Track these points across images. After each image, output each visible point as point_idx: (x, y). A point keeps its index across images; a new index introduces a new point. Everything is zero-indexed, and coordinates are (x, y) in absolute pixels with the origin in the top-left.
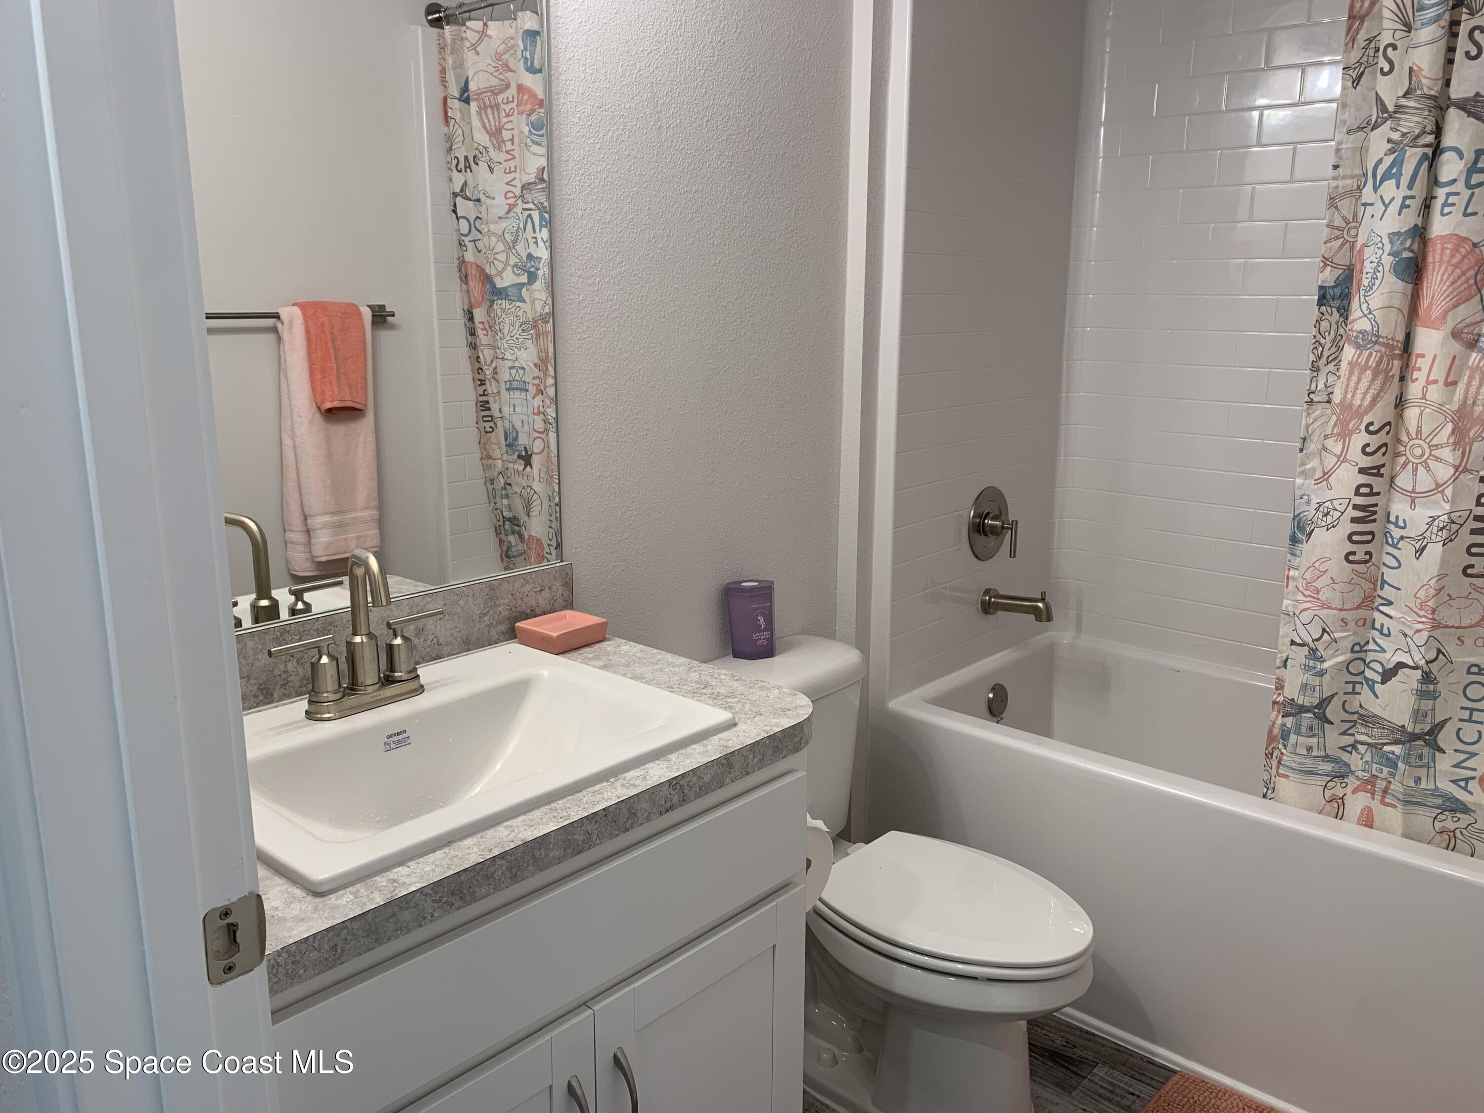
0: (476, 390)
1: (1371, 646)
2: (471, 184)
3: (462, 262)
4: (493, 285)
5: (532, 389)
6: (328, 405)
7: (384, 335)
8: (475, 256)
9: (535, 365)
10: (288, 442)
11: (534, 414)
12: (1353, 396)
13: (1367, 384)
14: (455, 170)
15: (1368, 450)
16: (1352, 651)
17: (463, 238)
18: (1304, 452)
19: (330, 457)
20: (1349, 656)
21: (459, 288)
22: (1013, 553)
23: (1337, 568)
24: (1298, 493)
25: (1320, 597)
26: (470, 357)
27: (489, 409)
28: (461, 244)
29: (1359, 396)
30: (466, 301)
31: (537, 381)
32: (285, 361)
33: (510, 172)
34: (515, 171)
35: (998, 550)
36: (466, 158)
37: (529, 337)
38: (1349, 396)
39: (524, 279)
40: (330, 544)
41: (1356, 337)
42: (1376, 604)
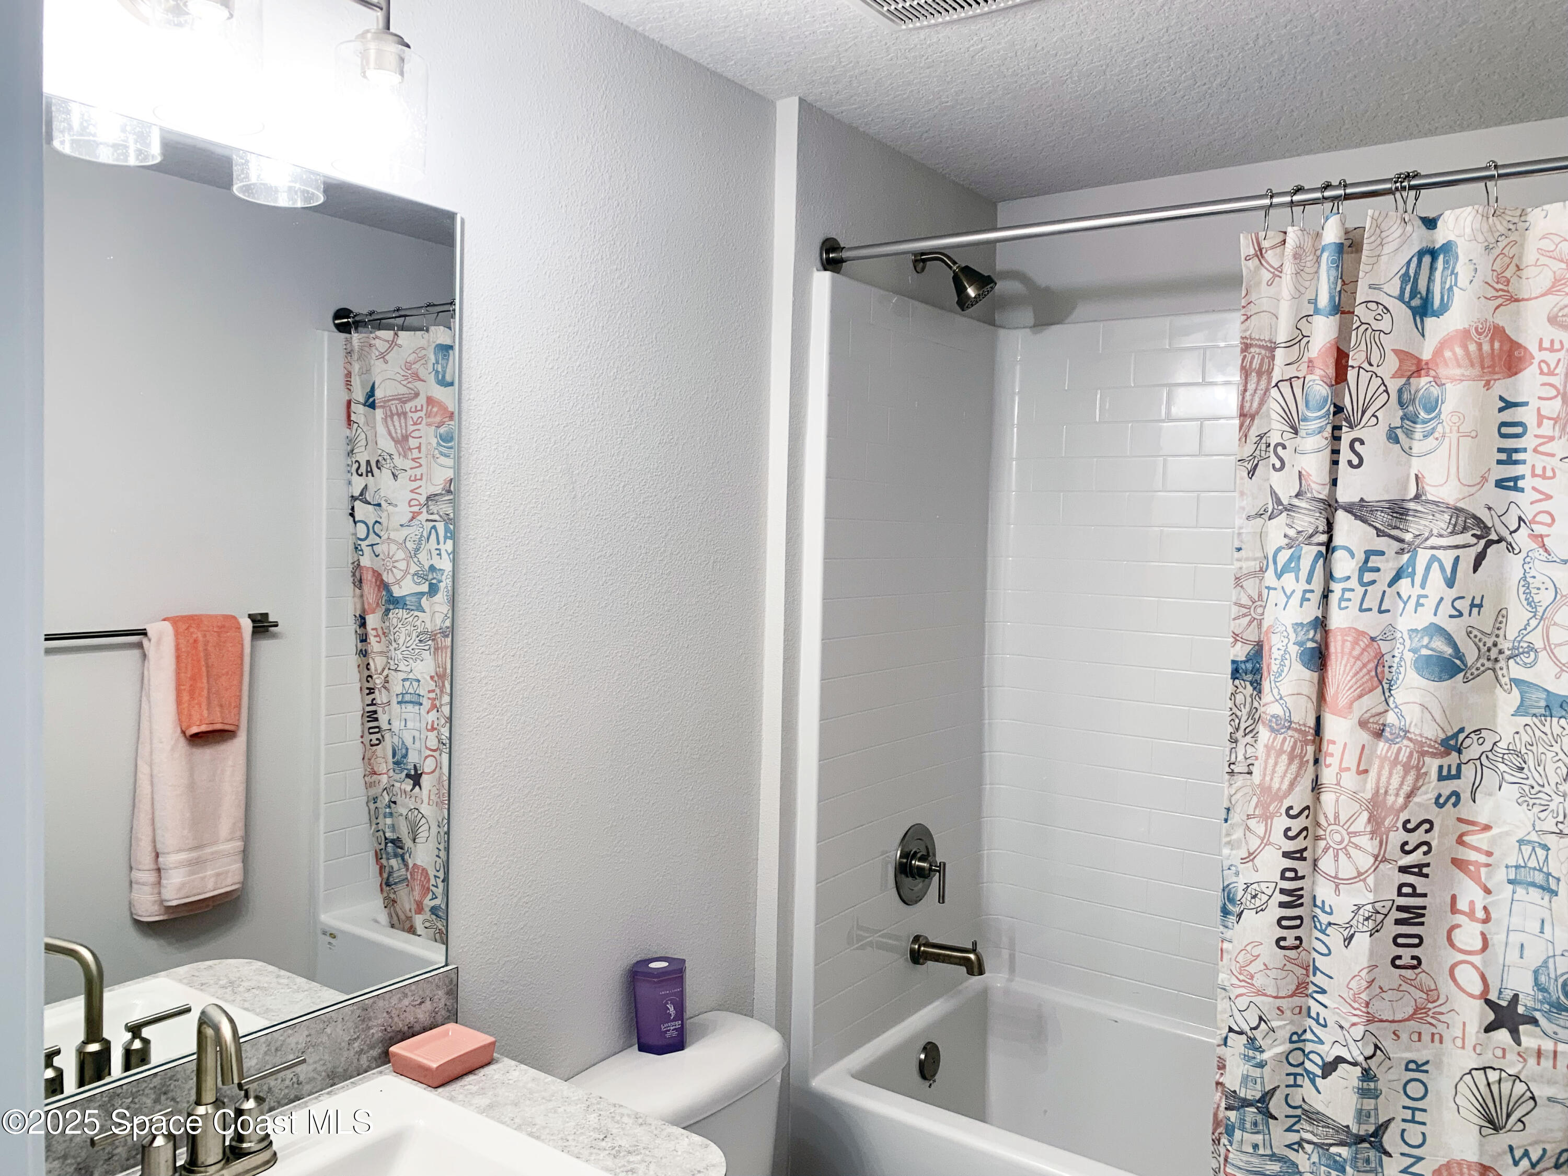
0: (363, 701)
1: (1309, 1036)
2: (371, 489)
3: (357, 566)
4: (389, 592)
5: (427, 704)
6: (195, 730)
7: (265, 644)
8: (372, 561)
9: (432, 677)
10: (144, 769)
11: (428, 730)
12: (1272, 779)
13: (1284, 768)
14: (355, 473)
15: (1290, 834)
16: (1291, 1042)
17: (359, 542)
18: (1229, 822)
19: (192, 787)
20: (1287, 1047)
21: (351, 594)
22: (942, 899)
23: (1270, 954)
24: (1226, 864)
25: (1254, 982)
26: (359, 666)
27: (376, 719)
28: (356, 548)
29: (1277, 780)
30: (359, 606)
31: (432, 695)
32: (149, 680)
33: (415, 480)
34: (421, 479)
35: (925, 893)
36: (368, 462)
37: (427, 648)
38: (1268, 778)
39: (425, 588)
40: (183, 885)
41: (1270, 721)
42: (1310, 991)
